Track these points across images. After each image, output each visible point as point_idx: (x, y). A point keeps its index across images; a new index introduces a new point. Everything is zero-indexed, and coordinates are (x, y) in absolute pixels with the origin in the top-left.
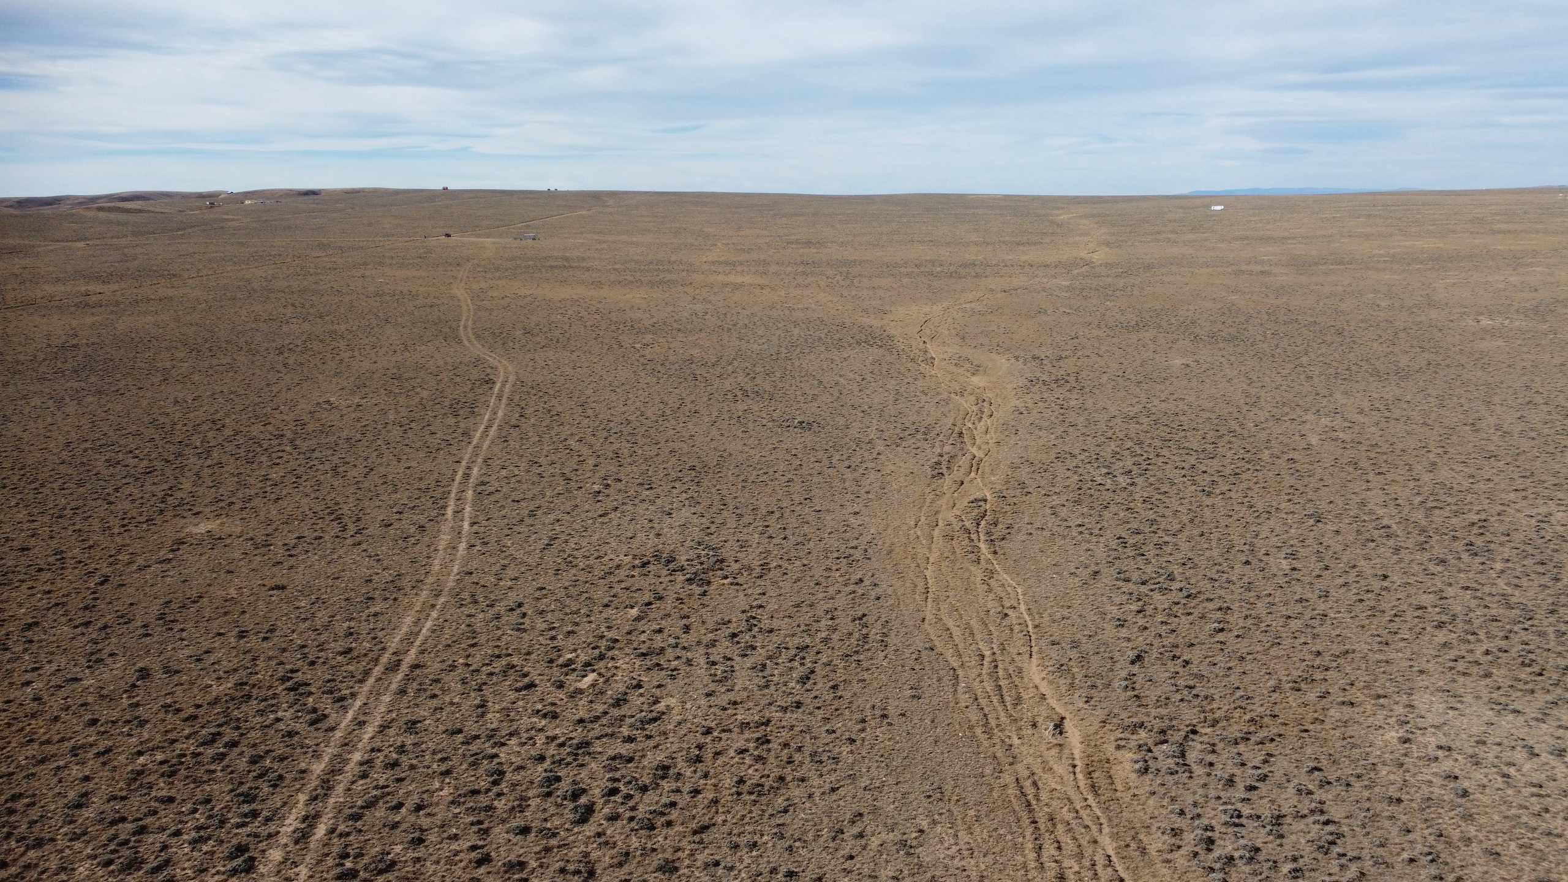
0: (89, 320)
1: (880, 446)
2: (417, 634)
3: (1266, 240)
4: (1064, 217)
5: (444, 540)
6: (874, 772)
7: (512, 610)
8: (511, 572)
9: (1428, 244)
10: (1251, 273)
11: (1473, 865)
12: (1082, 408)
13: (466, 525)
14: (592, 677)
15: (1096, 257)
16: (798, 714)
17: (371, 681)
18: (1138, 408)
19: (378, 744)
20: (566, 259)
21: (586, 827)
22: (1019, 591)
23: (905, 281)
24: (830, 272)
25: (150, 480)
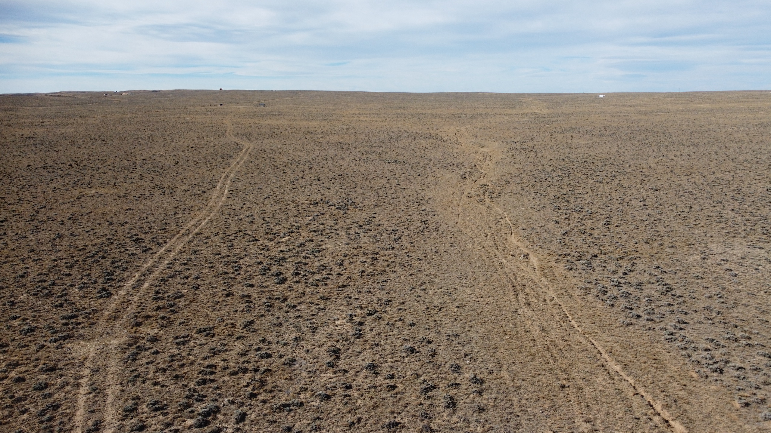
0: (42, 130)
1: (434, 169)
2: (200, 224)
3: (627, 106)
4: (526, 100)
5: (215, 195)
6: (431, 270)
7: (248, 217)
8: (248, 205)
9: (707, 106)
10: (619, 116)
11: (742, 299)
12: (536, 157)
13: (226, 191)
14: (287, 238)
15: (541, 112)
16: (393, 251)
17: (175, 239)
18: (564, 156)
19: (177, 258)
20: (280, 112)
21: (283, 285)
22: (505, 214)
23: (447, 120)
24: (410, 117)
25: (68, 177)
